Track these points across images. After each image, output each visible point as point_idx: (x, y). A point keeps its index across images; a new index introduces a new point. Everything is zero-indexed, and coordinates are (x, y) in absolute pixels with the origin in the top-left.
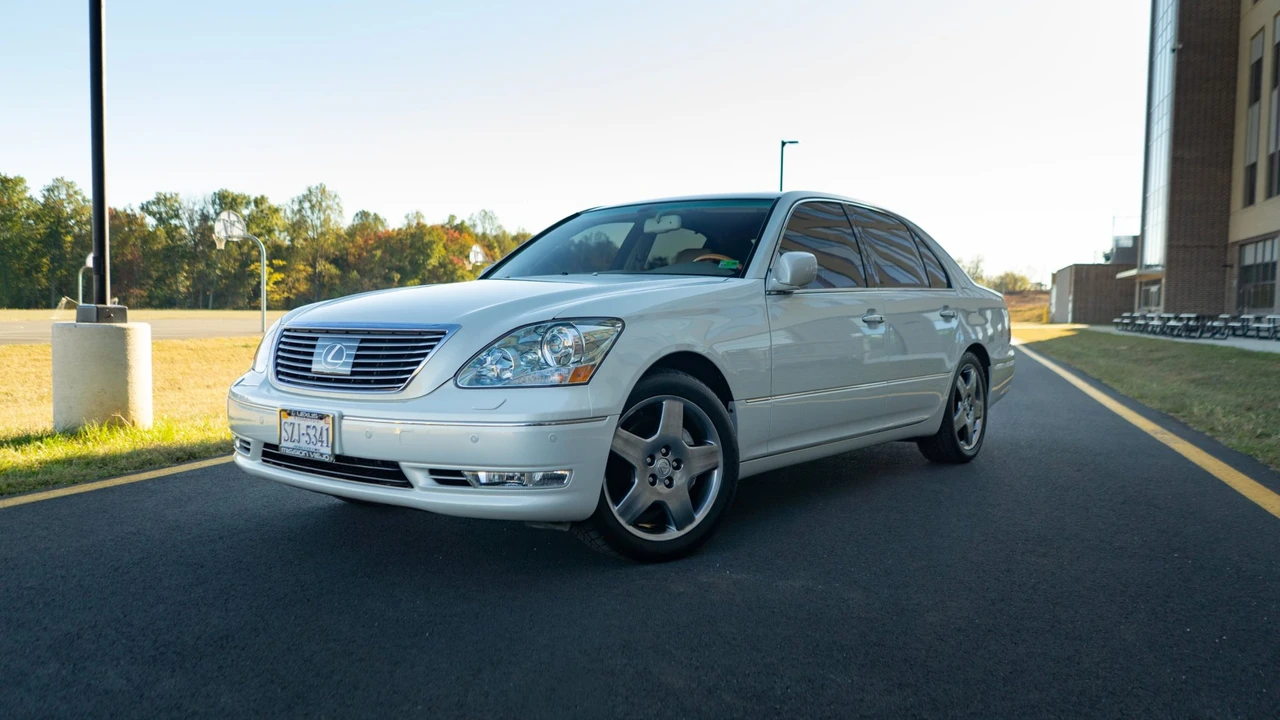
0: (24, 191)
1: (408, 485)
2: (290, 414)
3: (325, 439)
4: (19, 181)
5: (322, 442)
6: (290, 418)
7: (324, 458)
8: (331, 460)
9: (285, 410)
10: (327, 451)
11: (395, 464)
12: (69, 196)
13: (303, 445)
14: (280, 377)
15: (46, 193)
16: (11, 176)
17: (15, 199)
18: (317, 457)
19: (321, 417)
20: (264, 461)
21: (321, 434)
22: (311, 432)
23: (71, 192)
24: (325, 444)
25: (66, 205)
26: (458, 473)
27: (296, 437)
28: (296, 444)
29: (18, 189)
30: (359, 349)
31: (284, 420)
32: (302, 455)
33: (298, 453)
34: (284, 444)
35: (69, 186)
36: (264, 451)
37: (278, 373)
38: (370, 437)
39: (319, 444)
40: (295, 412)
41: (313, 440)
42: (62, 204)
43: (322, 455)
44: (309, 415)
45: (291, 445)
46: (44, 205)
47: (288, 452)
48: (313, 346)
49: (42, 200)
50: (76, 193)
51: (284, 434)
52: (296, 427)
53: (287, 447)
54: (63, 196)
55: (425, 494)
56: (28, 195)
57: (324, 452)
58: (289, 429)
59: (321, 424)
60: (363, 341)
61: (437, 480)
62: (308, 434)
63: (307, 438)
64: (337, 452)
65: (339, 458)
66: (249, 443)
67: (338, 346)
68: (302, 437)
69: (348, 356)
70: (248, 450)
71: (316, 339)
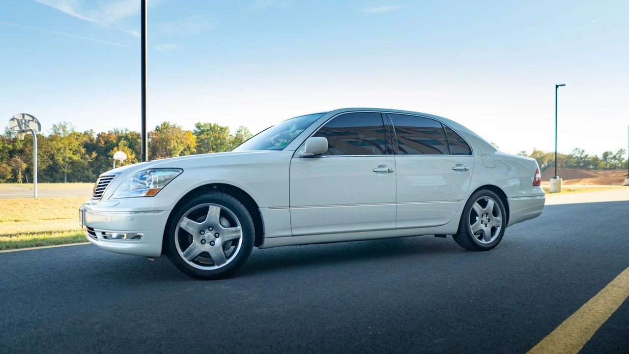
0: (228, 132)
4: (226, 129)
12: (245, 133)
15: (237, 133)
16: (224, 126)
17: (225, 136)
23: (246, 131)
25: (244, 137)
29: (227, 131)
35: (245, 129)
42: (242, 137)
46: (236, 138)
49: (235, 136)
50: (248, 132)
54: (243, 134)
56: (230, 134)
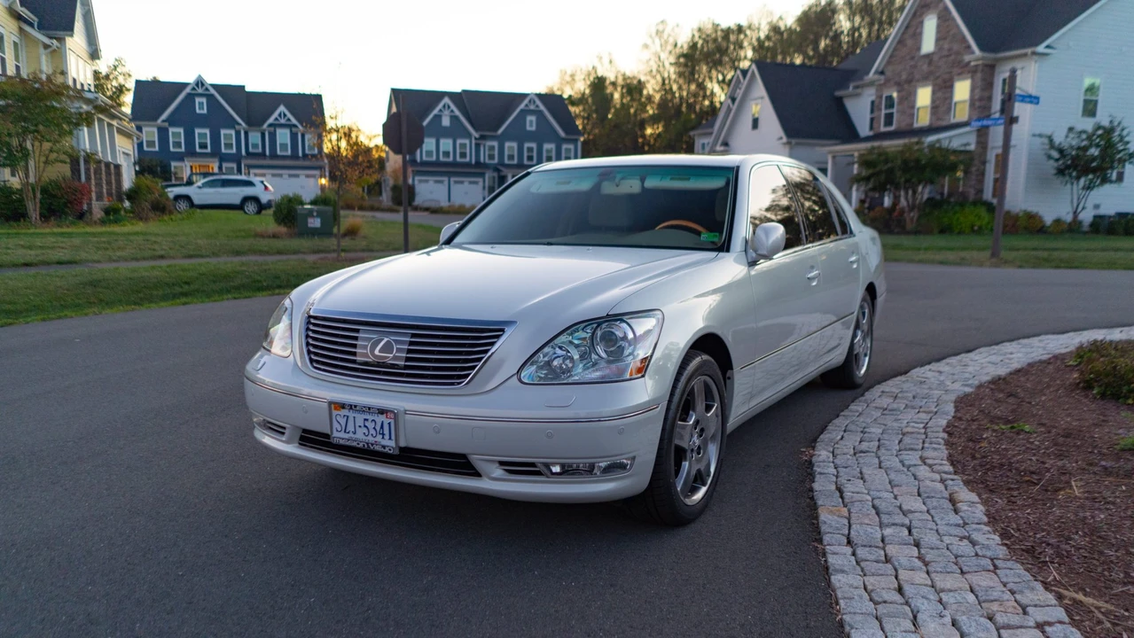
1: (477, 474)
2: (343, 408)
3: (386, 431)
5: (383, 434)
6: (343, 410)
7: (387, 449)
8: (397, 452)
9: (335, 403)
10: (392, 444)
11: (464, 456)
13: (360, 435)
14: (315, 365)
18: (377, 448)
19: (382, 411)
20: (300, 444)
21: (382, 427)
22: (371, 425)
24: (387, 437)
26: (533, 465)
27: (351, 428)
28: (351, 435)
30: (411, 343)
31: (335, 413)
32: (361, 445)
33: (355, 444)
34: (336, 434)
36: (301, 436)
37: (312, 361)
38: (438, 432)
39: (381, 436)
40: (351, 406)
41: (373, 432)
43: (384, 447)
44: (368, 409)
45: (346, 436)
47: (342, 442)
48: (356, 338)
51: (336, 425)
52: (351, 420)
53: (339, 436)
55: (495, 483)
57: (389, 444)
58: (343, 421)
59: (380, 419)
60: (414, 335)
61: (506, 470)
62: (365, 426)
63: (365, 430)
64: (402, 444)
65: (404, 450)
66: (284, 428)
67: (386, 340)
68: (357, 427)
69: (399, 350)
70: (283, 433)
71: (357, 331)
